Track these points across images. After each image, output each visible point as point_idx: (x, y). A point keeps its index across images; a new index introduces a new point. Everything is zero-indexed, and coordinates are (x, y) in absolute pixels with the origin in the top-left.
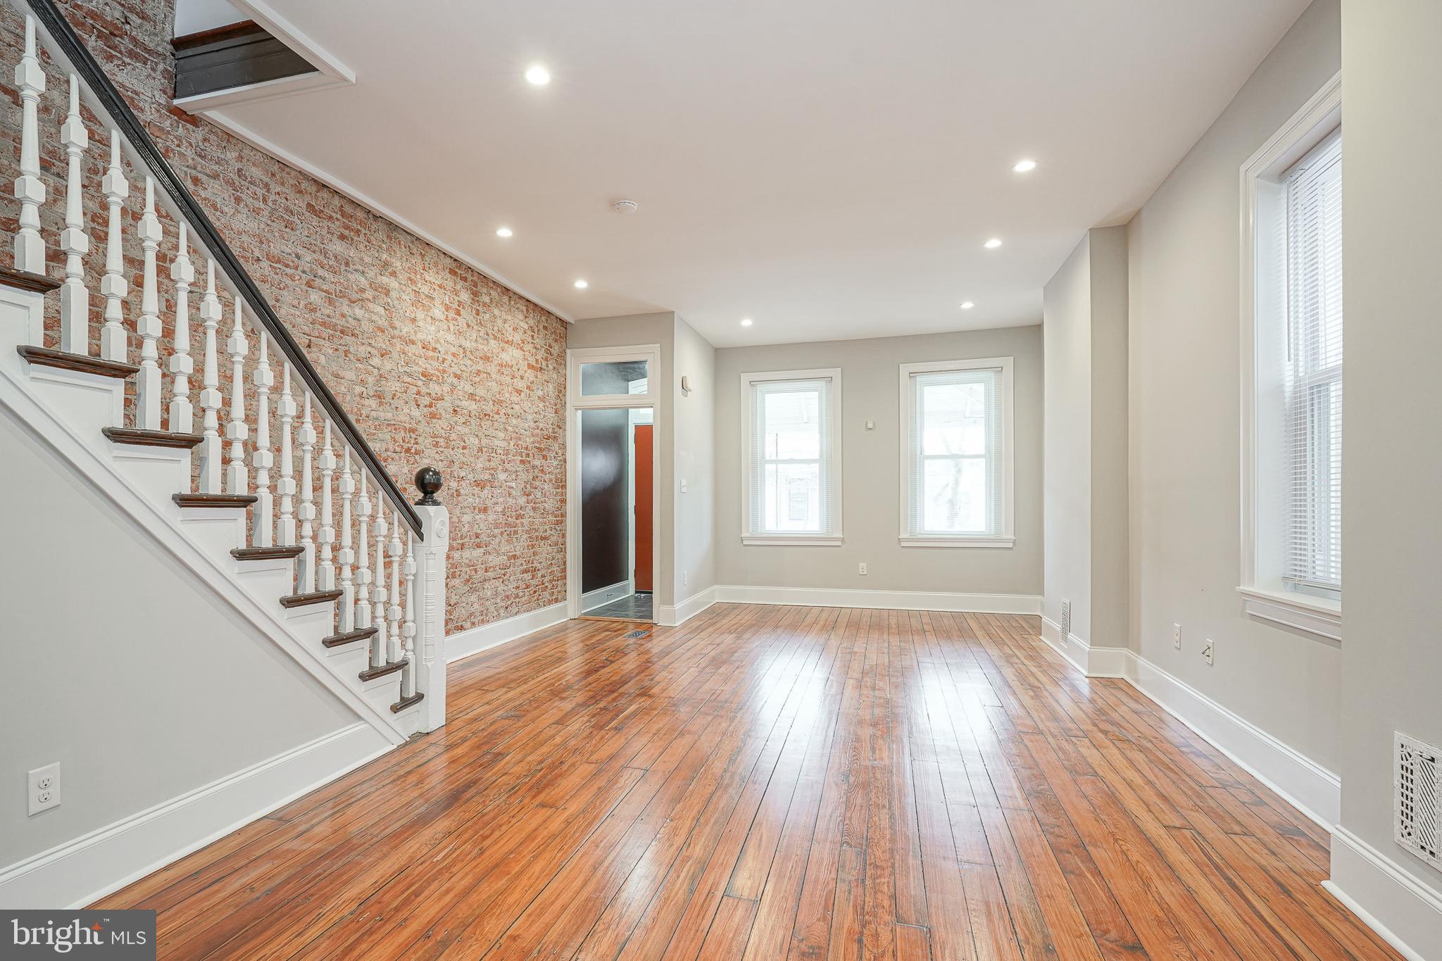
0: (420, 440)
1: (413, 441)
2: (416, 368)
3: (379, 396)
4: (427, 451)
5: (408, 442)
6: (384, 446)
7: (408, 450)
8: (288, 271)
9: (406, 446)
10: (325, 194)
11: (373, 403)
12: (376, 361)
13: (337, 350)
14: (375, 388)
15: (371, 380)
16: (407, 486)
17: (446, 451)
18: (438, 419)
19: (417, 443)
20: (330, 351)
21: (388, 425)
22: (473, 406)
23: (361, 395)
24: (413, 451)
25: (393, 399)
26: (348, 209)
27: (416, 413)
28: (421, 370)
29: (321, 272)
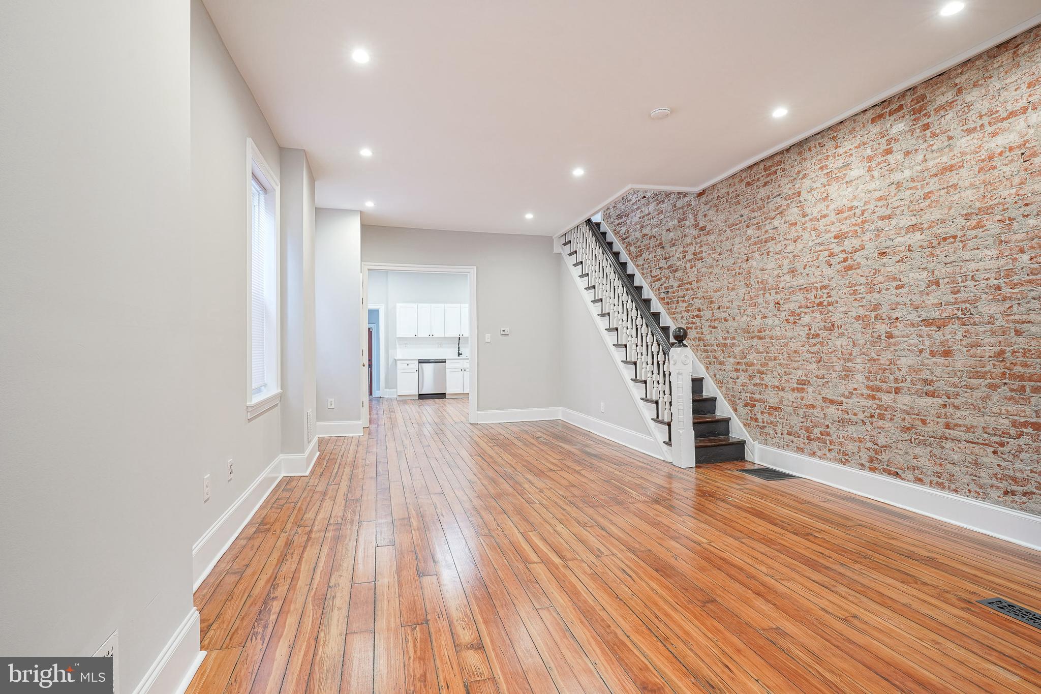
0: (833, 293)
1: (825, 296)
2: (827, 236)
3: (792, 271)
4: (841, 302)
5: (820, 298)
6: (798, 304)
7: (820, 304)
8: (737, 227)
9: (817, 301)
10: (755, 169)
11: (788, 278)
12: (790, 248)
13: (762, 254)
14: (789, 267)
15: (786, 262)
16: (820, 332)
17: (868, 297)
18: (856, 269)
19: (830, 296)
20: (758, 257)
21: (800, 289)
23: (778, 276)
24: (825, 303)
25: (804, 269)
26: (769, 163)
27: (829, 272)
28: (833, 235)
29: (753, 215)
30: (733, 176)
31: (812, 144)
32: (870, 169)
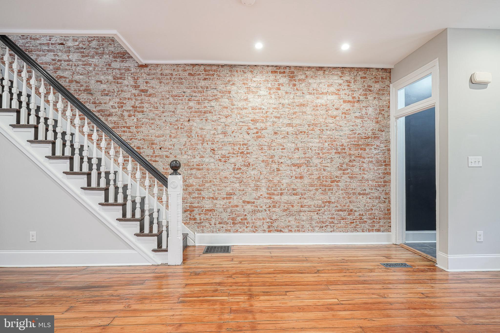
0: (249, 148)
1: (245, 149)
2: (247, 119)
3: (225, 133)
4: (254, 153)
5: (242, 150)
6: (228, 152)
7: (242, 153)
8: (180, 98)
9: (240, 151)
10: (197, 67)
11: (221, 136)
12: (223, 120)
13: (202, 120)
14: (222, 130)
15: (219, 128)
16: (241, 167)
17: (269, 152)
18: (262, 138)
19: (248, 149)
20: (199, 121)
21: (230, 144)
22: (290, 129)
23: (214, 134)
24: (245, 153)
25: (232, 133)
26: (208, 68)
27: (247, 137)
28: (251, 119)
29: (194, 94)
30: (178, 65)
31: (238, 69)
32: (270, 93)
